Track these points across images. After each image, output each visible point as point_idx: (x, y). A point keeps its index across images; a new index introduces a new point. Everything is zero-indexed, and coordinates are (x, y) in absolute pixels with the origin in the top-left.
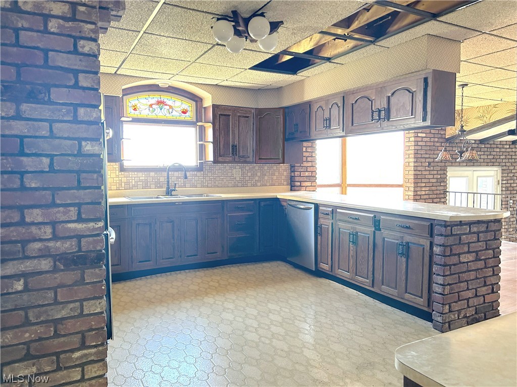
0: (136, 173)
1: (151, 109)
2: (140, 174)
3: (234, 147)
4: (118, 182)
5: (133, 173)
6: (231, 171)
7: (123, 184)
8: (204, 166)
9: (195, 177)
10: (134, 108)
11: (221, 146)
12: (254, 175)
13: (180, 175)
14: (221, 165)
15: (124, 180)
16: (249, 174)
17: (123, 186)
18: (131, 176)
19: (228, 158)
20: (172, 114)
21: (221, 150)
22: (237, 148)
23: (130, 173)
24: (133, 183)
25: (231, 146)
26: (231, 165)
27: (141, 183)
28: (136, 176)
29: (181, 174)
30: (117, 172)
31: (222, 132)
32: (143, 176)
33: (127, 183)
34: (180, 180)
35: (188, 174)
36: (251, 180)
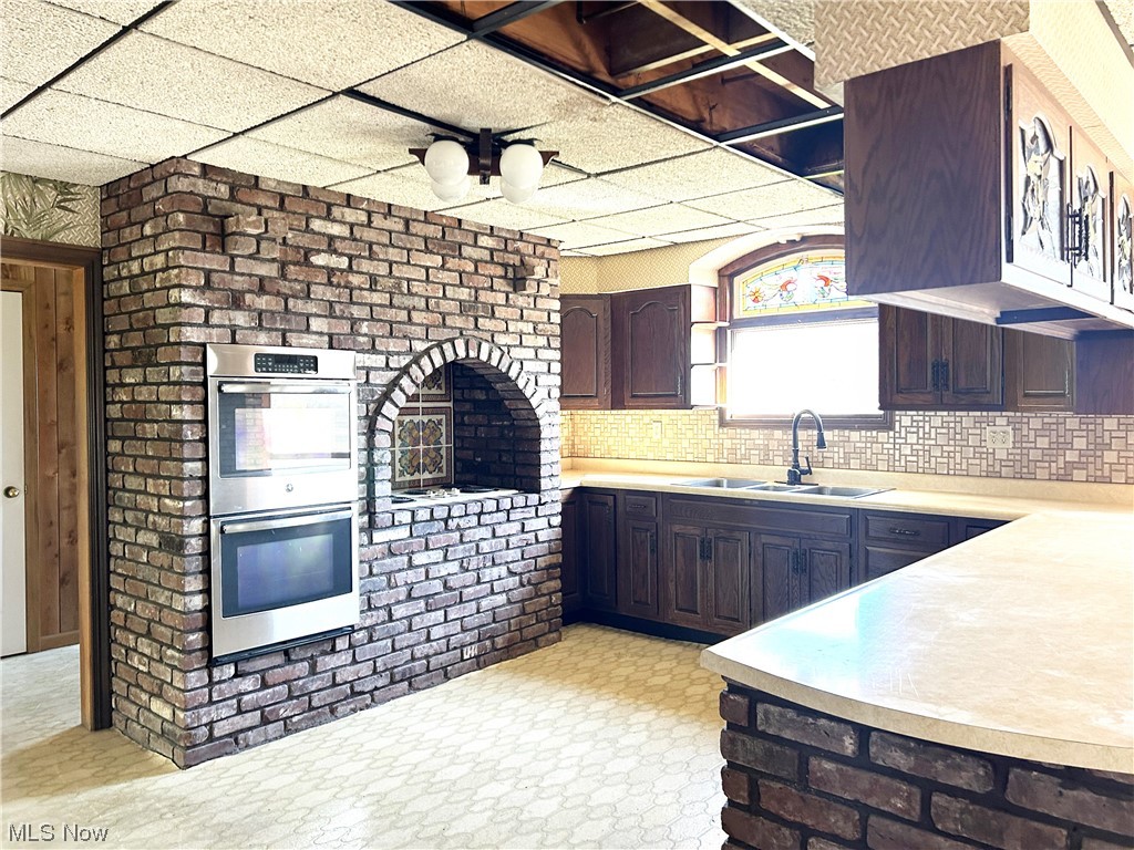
0: (748, 431)
1: (785, 294)
2: (755, 433)
3: (940, 368)
4: (717, 447)
5: (743, 431)
6: (978, 432)
7: (725, 451)
8: (897, 418)
9: (872, 443)
10: (753, 297)
11: (902, 368)
12: (1062, 446)
13: (836, 438)
14: (945, 413)
15: (727, 444)
16: (1043, 442)
17: (725, 456)
18: (738, 436)
19: (921, 397)
20: (830, 297)
21: (901, 378)
22: (948, 371)
23: (738, 431)
24: (743, 452)
25: (930, 367)
26: (979, 413)
27: (757, 452)
28: (748, 437)
29: (839, 436)
30: (717, 426)
31: (905, 333)
32: (761, 437)
33: (733, 450)
34: (836, 449)
35: (828, 435)
36: (1050, 462)
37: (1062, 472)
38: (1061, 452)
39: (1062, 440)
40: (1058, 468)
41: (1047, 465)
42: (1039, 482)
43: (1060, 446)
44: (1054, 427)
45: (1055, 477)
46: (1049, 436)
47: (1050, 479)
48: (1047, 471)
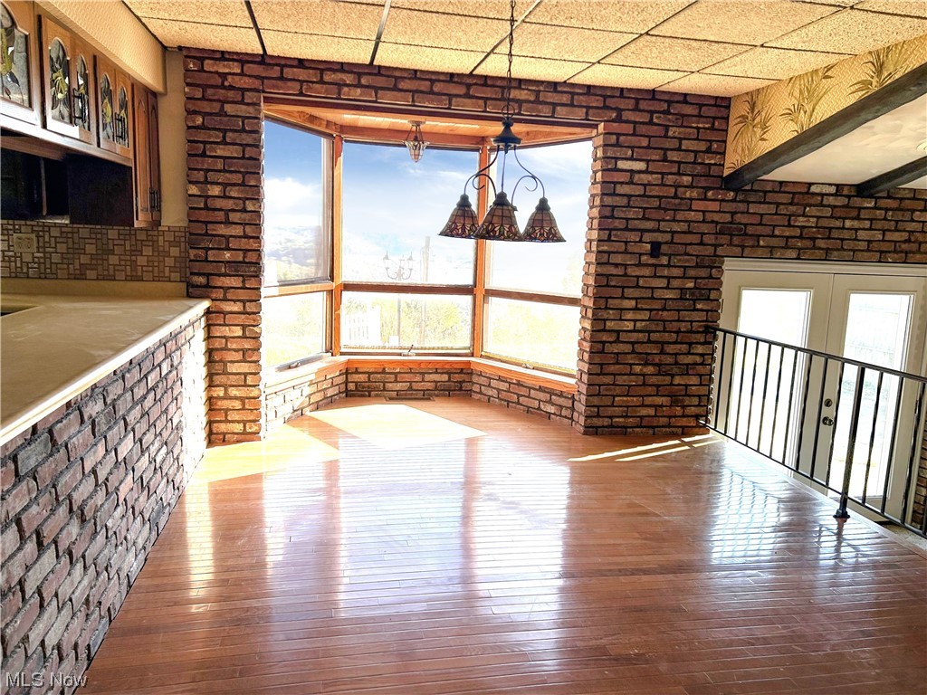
16: (62, 248)
36: (68, 264)
37: (78, 272)
38: (76, 256)
39: (76, 246)
40: (75, 270)
41: (66, 266)
42: (60, 281)
43: (76, 251)
44: (70, 235)
45: (73, 277)
46: (66, 243)
47: (68, 279)
48: (65, 271)
